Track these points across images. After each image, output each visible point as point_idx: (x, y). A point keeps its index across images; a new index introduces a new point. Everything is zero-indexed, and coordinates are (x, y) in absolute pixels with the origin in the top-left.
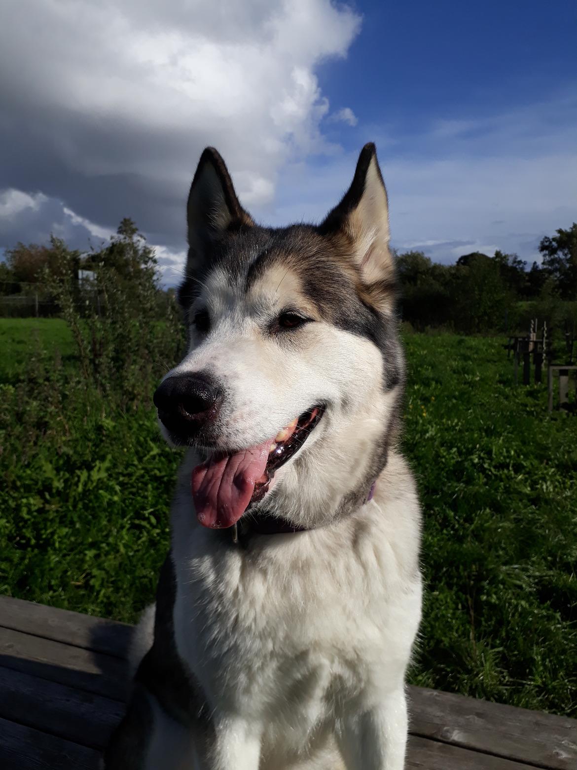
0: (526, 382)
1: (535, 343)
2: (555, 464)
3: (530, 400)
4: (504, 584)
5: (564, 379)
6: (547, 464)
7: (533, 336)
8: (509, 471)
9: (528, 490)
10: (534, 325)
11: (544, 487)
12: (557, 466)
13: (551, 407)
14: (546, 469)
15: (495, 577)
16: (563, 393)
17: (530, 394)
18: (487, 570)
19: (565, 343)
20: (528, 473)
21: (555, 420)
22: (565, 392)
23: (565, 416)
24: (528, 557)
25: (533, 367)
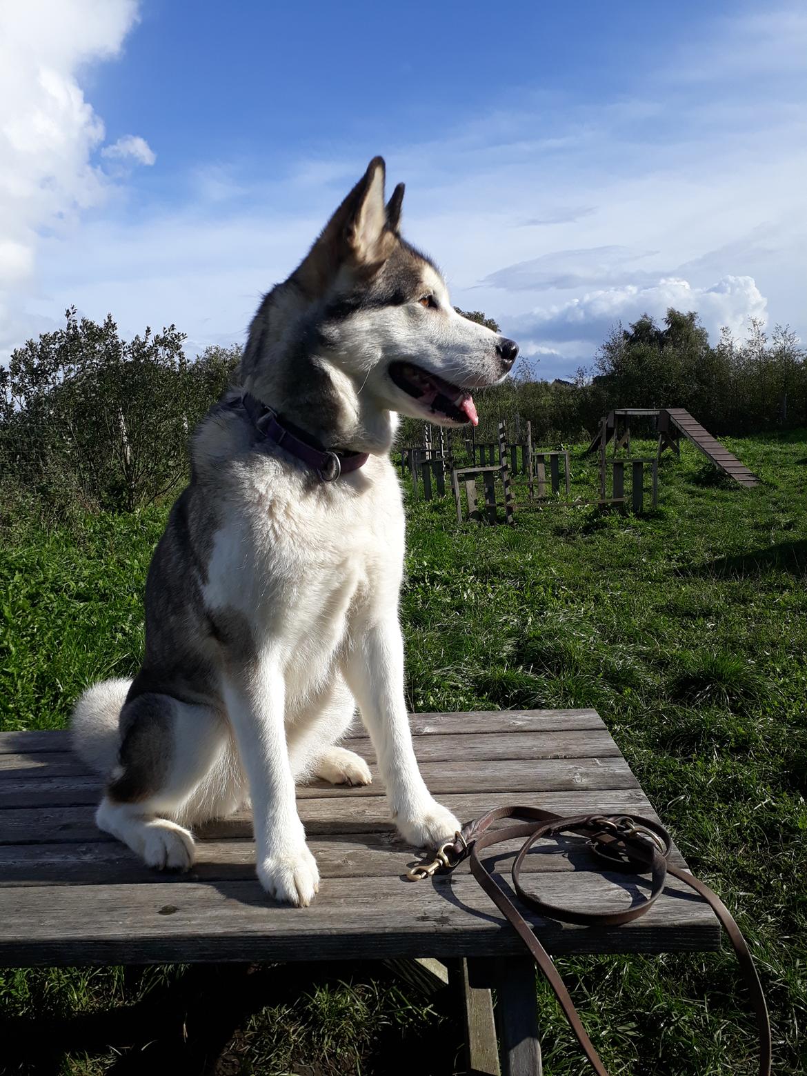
0: (428, 496)
1: (433, 452)
2: (473, 570)
3: (436, 516)
4: (439, 687)
5: (471, 484)
6: (465, 571)
7: (428, 446)
8: (426, 583)
9: (448, 600)
10: (428, 431)
11: (465, 596)
12: (476, 574)
13: (460, 519)
14: (463, 577)
15: (429, 681)
16: (471, 500)
17: (435, 509)
18: (420, 677)
19: (466, 452)
20: (447, 583)
21: (467, 532)
22: (473, 500)
23: (476, 527)
24: (460, 659)
25: (433, 481)
